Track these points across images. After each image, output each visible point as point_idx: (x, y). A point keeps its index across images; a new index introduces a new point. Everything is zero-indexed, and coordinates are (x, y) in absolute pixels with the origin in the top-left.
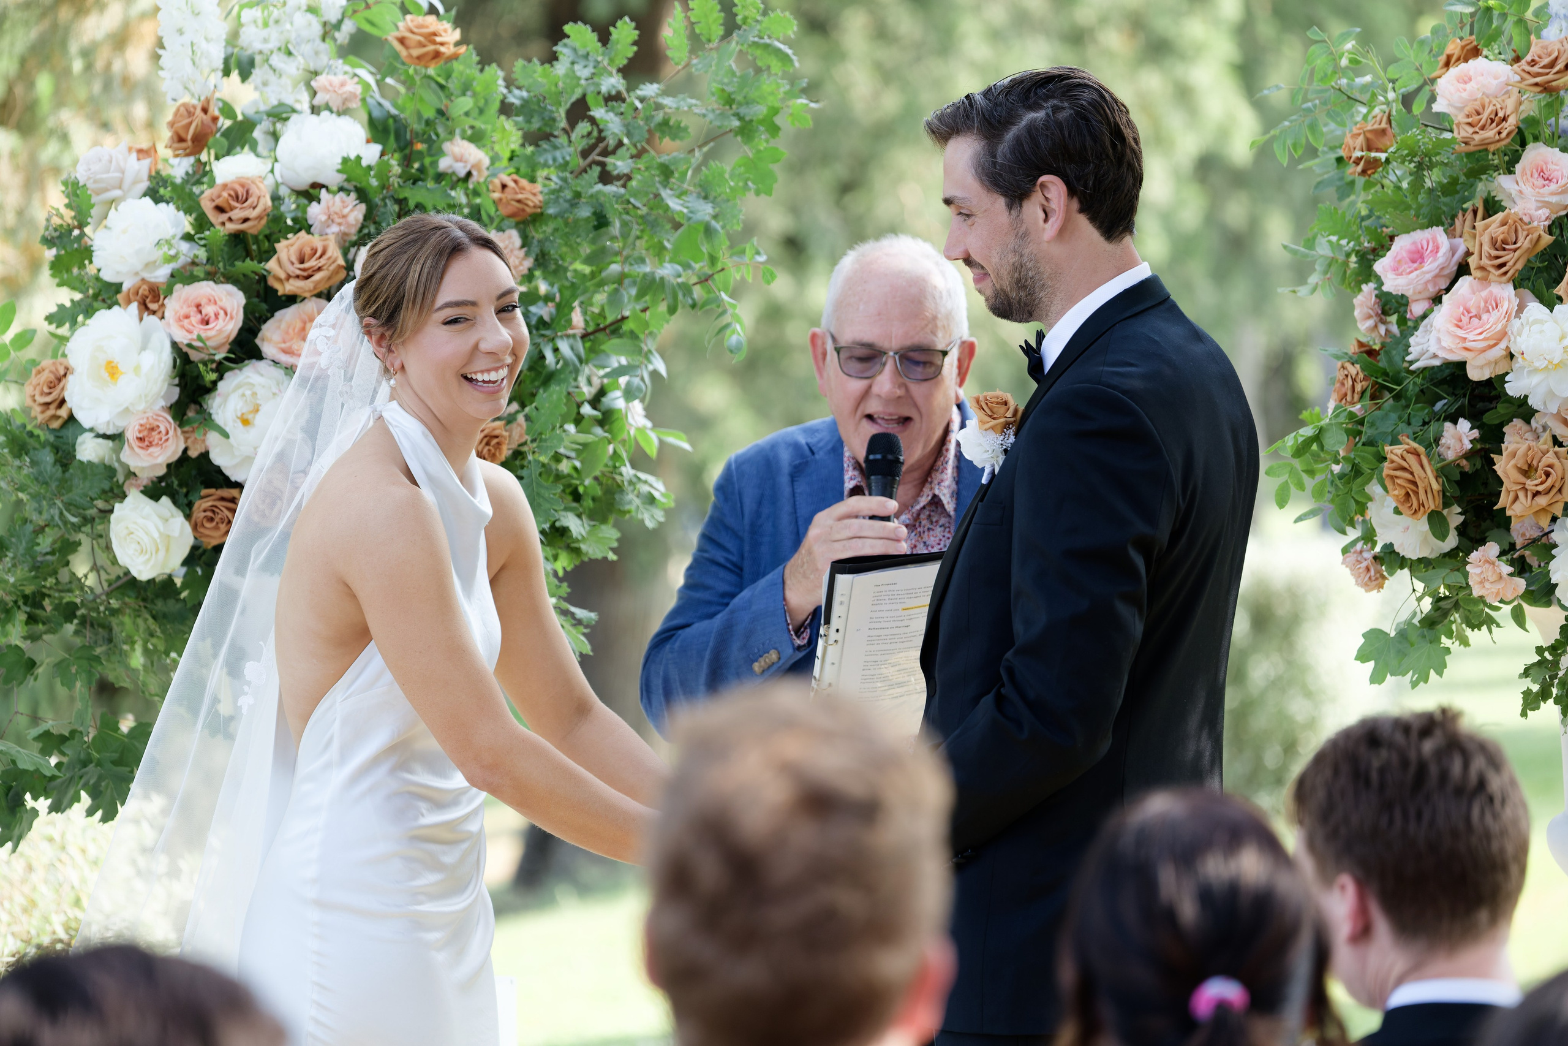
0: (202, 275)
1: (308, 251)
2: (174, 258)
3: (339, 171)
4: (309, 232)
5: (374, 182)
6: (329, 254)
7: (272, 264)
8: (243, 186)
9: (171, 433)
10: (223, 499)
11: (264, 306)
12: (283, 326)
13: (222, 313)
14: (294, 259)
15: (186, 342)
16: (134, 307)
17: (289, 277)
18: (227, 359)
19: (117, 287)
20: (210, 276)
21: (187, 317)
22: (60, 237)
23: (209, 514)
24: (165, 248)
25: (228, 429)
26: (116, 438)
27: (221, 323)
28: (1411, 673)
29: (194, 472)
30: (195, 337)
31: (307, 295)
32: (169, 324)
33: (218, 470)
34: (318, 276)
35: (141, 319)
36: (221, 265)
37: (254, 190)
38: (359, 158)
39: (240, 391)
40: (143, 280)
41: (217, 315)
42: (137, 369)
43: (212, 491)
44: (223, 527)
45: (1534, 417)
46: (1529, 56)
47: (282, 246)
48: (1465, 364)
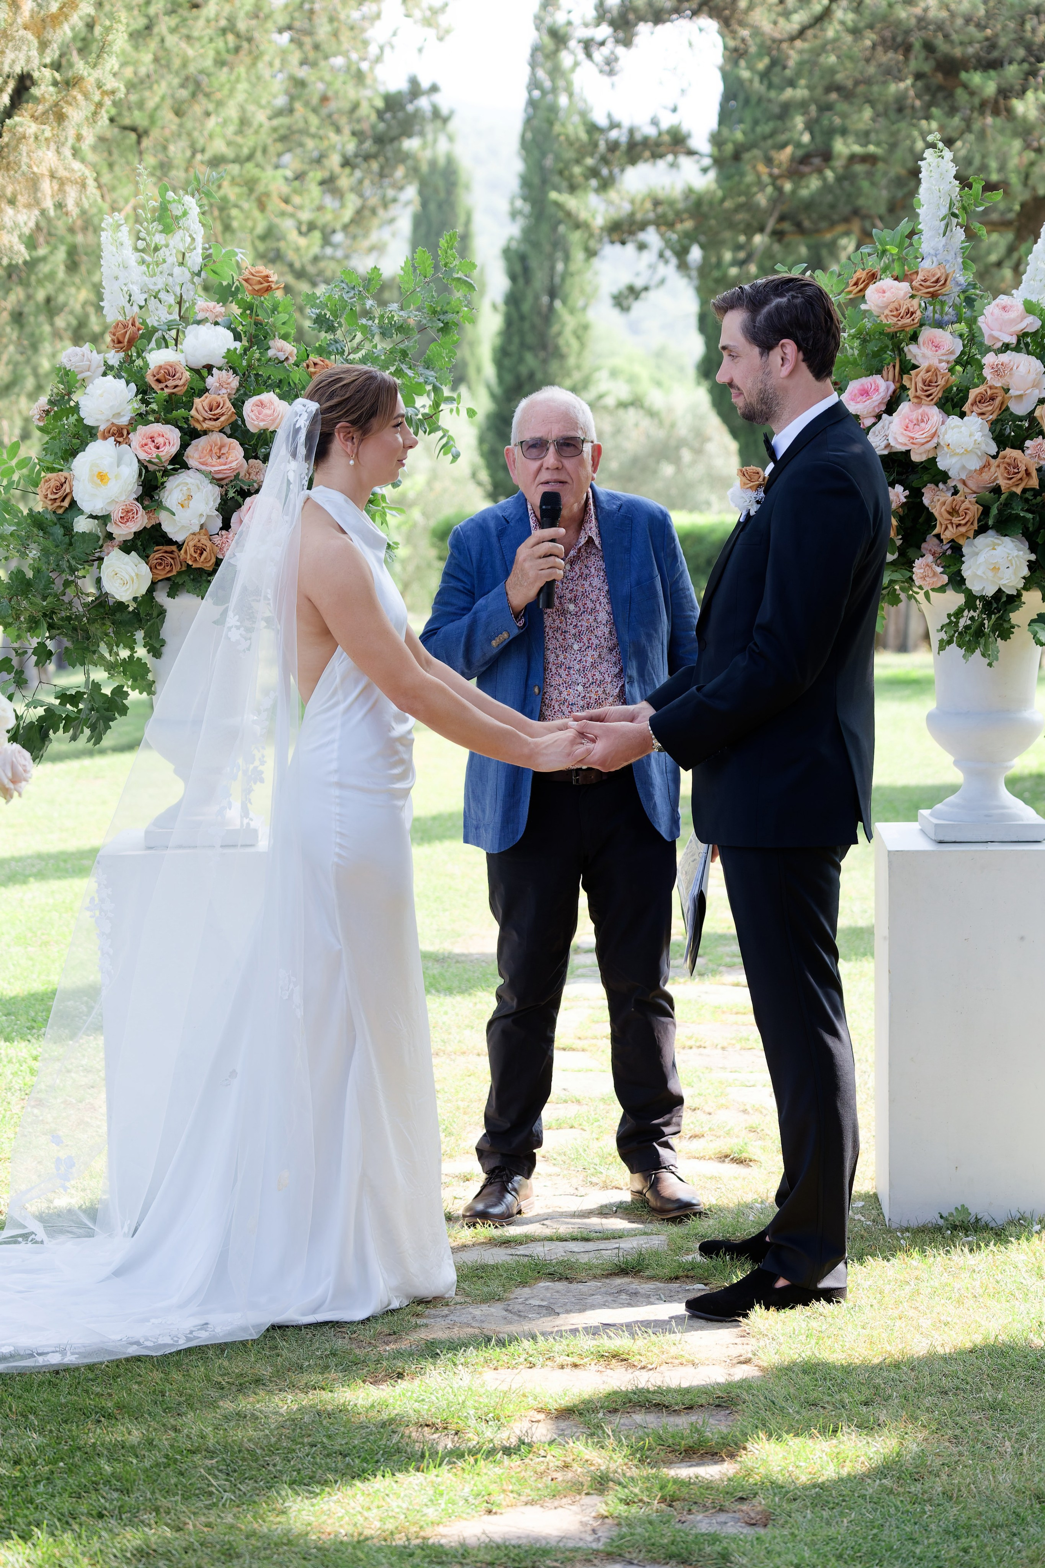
0: (153, 420)
1: (215, 404)
2: (132, 410)
3: (222, 357)
4: (210, 393)
5: (243, 363)
6: (226, 405)
7: (193, 412)
8: (171, 366)
9: (140, 513)
10: (166, 552)
11: (189, 437)
12: (200, 448)
13: (167, 442)
14: (207, 409)
15: (146, 459)
16: (110, 440)
17: (205, 419)
18: (170, 469)
19: (95, 429)
20: (157, 421)
21: (146, 445)
22: (58, 400)
23: (160, 561)
24: (125, 404)
25: (173, 509)
26: (105, 518)
27: (167, 448)
29: (149, 537)
30: (151, 455)
31: (214, 430)
32: (134, 449)
33: (166, 535)
34: (222, 419)
35: (116, 447)
36: (163, 414)
37: (177, 368)
38: (232, 348)
39: (181, 486)
40: (112, 424)
41: (163, 443)
42: (118, 477)
43: (165, 547)
44: (168, 568)
45: (945, 483)
46: (920, 277)
47: (197, 401)
48: (908, 452)
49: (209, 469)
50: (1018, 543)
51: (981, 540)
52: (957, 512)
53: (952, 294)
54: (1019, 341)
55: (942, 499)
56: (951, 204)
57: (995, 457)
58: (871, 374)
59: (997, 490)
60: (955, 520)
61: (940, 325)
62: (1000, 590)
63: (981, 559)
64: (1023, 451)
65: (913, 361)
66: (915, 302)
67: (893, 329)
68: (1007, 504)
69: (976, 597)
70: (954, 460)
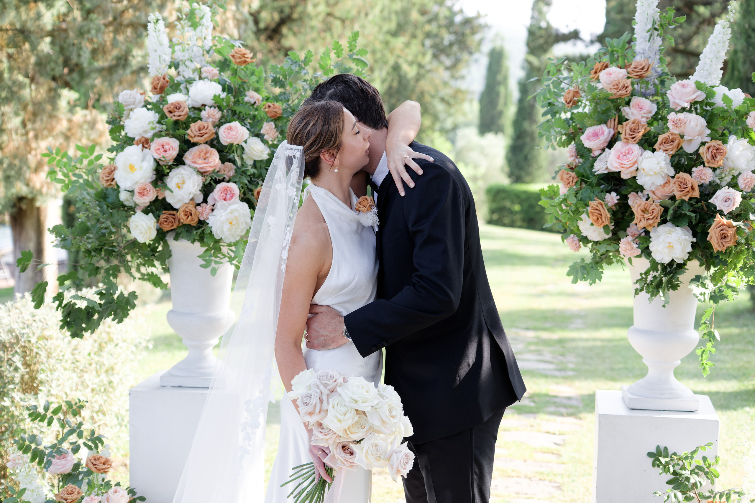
0: (164, 135)
1: (202, 127)
2: (154, 128)
3: (212, 100)
4: (201, 121)
5: (225, 104)
6: (209, 128)
7: (189, 132)
8: (178, 104)
9: (152, 190)
10: (170, 214)
11: (186, 146)
12: (193, 153)
13: (171, 148)
14: (197, 130)
15: (158, 158)
16: (141, 145)
17: (195, 136)
18: (173, 165)
19: (133, 139)
20: (167, 135)
21: (159, 149)
22: (113, 121)
23: (166, 220)
24: (152, 125)
25: (173, 190)
26: (132, 192)
27: (171, 152)
28: (589, 280)
29: (160, 205)
30: (161, 156)
31: (202, 142)
32: (152, 152)
33: (169, 204)
34: (205, 136)
35: (143, 150)
36: (171, 131)
37: (182, 105)
38: (219, 95)
39: (178, 176)
40: (143, 137)
41: (169, 149)
42: (141, 168)
43: (166, 211)
44: (171, 224)
45: (642, 192)
46: (633, 66)
47: (192, 125)
48: (620, 172)
49: (196, 166)
50: (685, 231)
51: (663, 228)
52: (648, 211)
53: (652, 76)
54: (691, 107)
55: (639, 203)
56: (654, 23)
57: (673, 177)
58: (600, 124)
59: (673, 198)
60: (646, 216)
61: (644, 95)
62: (673, 260)
63: (661, 239)
64: (691, 174)
65: (626, 117)
66: (629, 81)
67: (614, 97)
68: (679, 207)
69: (658, 264)
70: (647, 179)
